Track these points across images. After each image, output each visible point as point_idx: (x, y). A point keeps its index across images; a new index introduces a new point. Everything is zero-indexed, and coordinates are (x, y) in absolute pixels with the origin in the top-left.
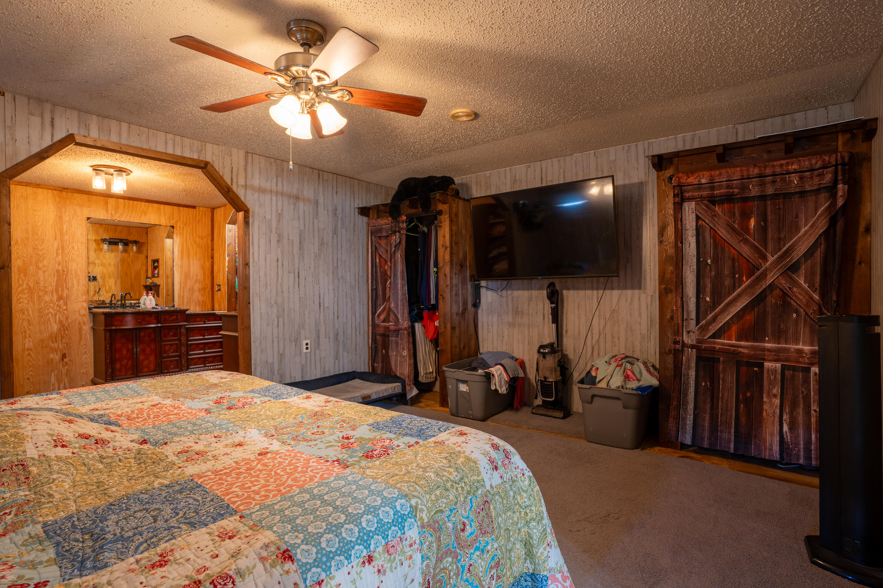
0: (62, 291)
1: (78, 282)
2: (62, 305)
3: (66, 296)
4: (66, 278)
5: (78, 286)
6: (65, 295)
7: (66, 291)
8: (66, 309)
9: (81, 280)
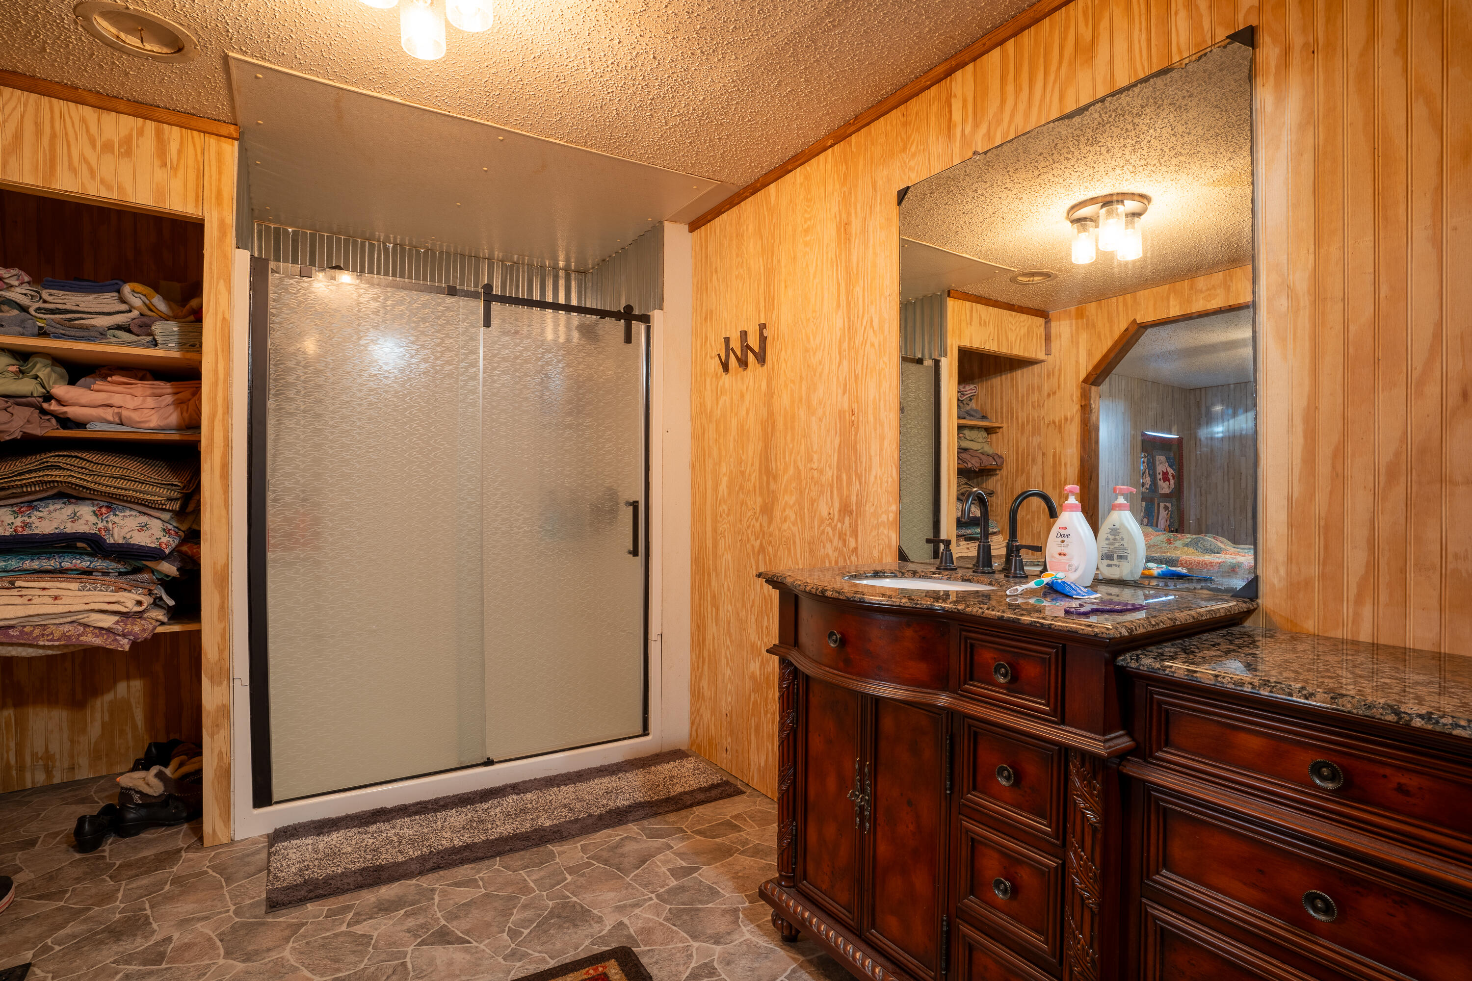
0: (850, 483)
1: (881, 450)
2: (848, 532)
3: (857, 503)
4: (856, 435)
5: (880, 465)
6: (853, 499)
7: (856, 486)
8: (855, 549)
9: (886, 443)
